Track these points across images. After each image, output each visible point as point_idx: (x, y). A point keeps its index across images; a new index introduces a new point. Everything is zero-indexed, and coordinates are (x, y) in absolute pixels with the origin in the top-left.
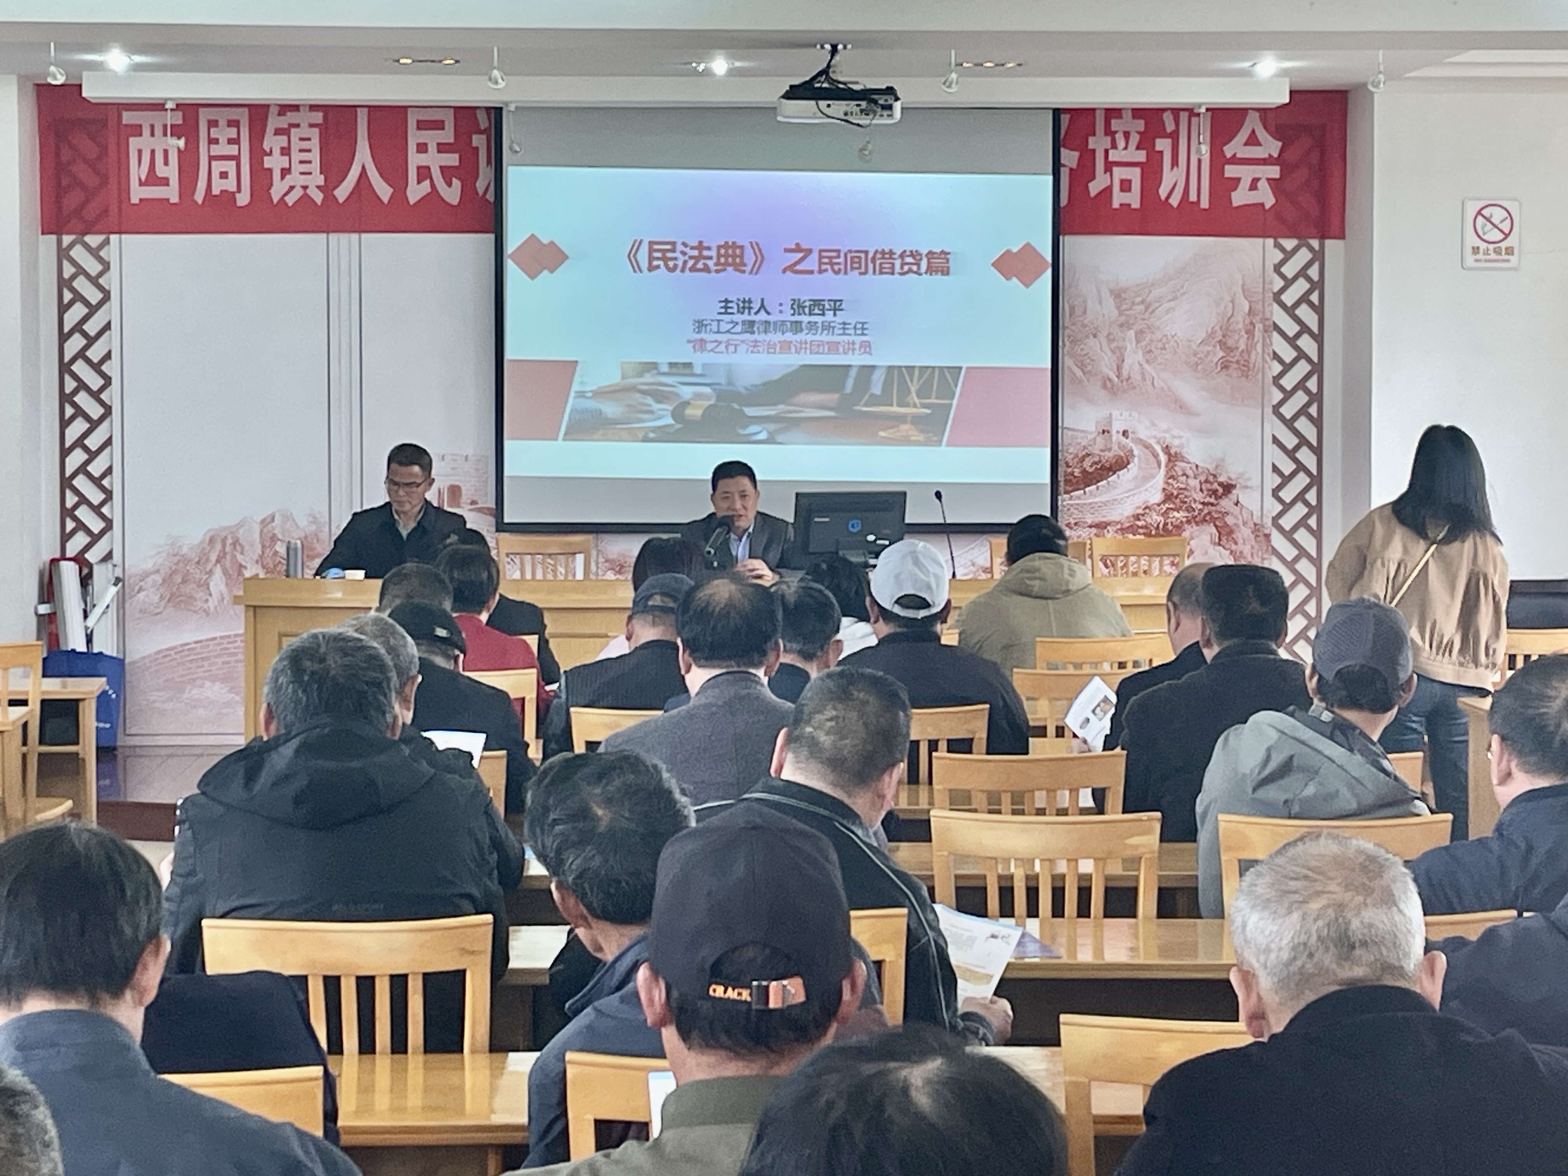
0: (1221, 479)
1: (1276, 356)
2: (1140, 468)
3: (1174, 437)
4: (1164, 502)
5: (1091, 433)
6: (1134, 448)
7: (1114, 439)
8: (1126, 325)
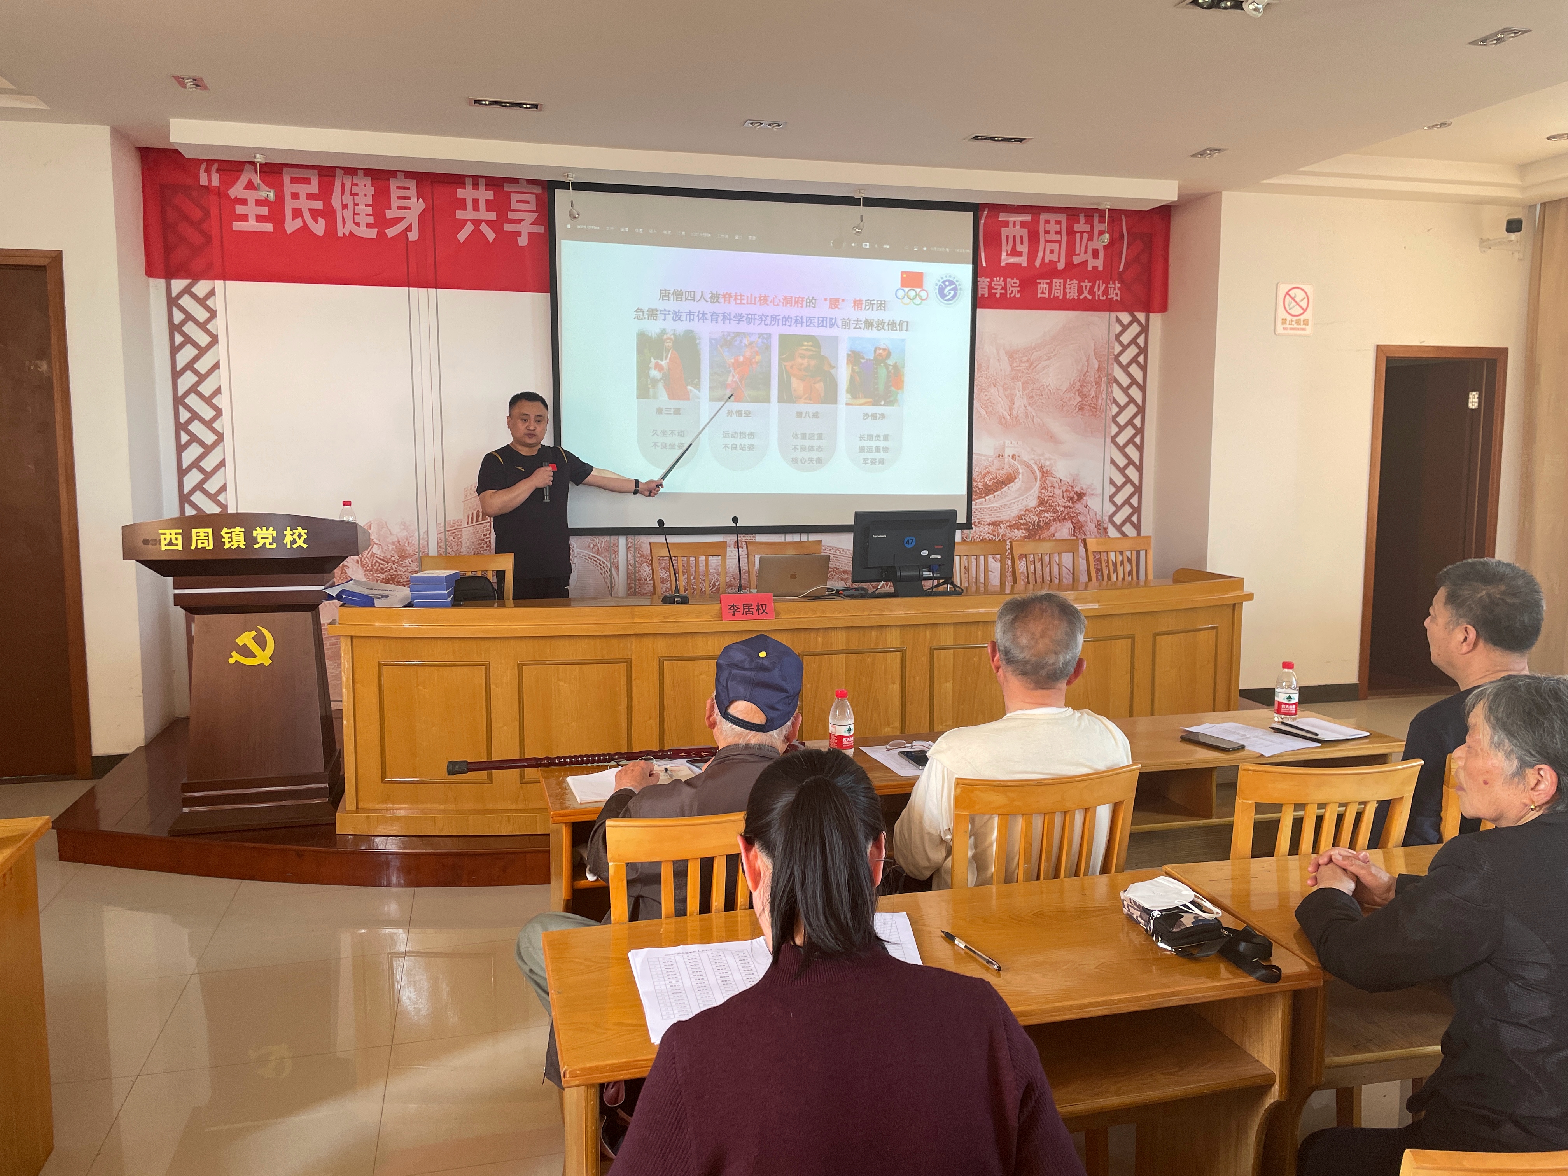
0: (1077, 489)
1: (1115, 402)
2: (1023, 482)
3: (1046, 459)
4: (1039, 506)
5: (991, 457)
6: (1019, 467)
7: (1006, 460)
8: (1015, 378)
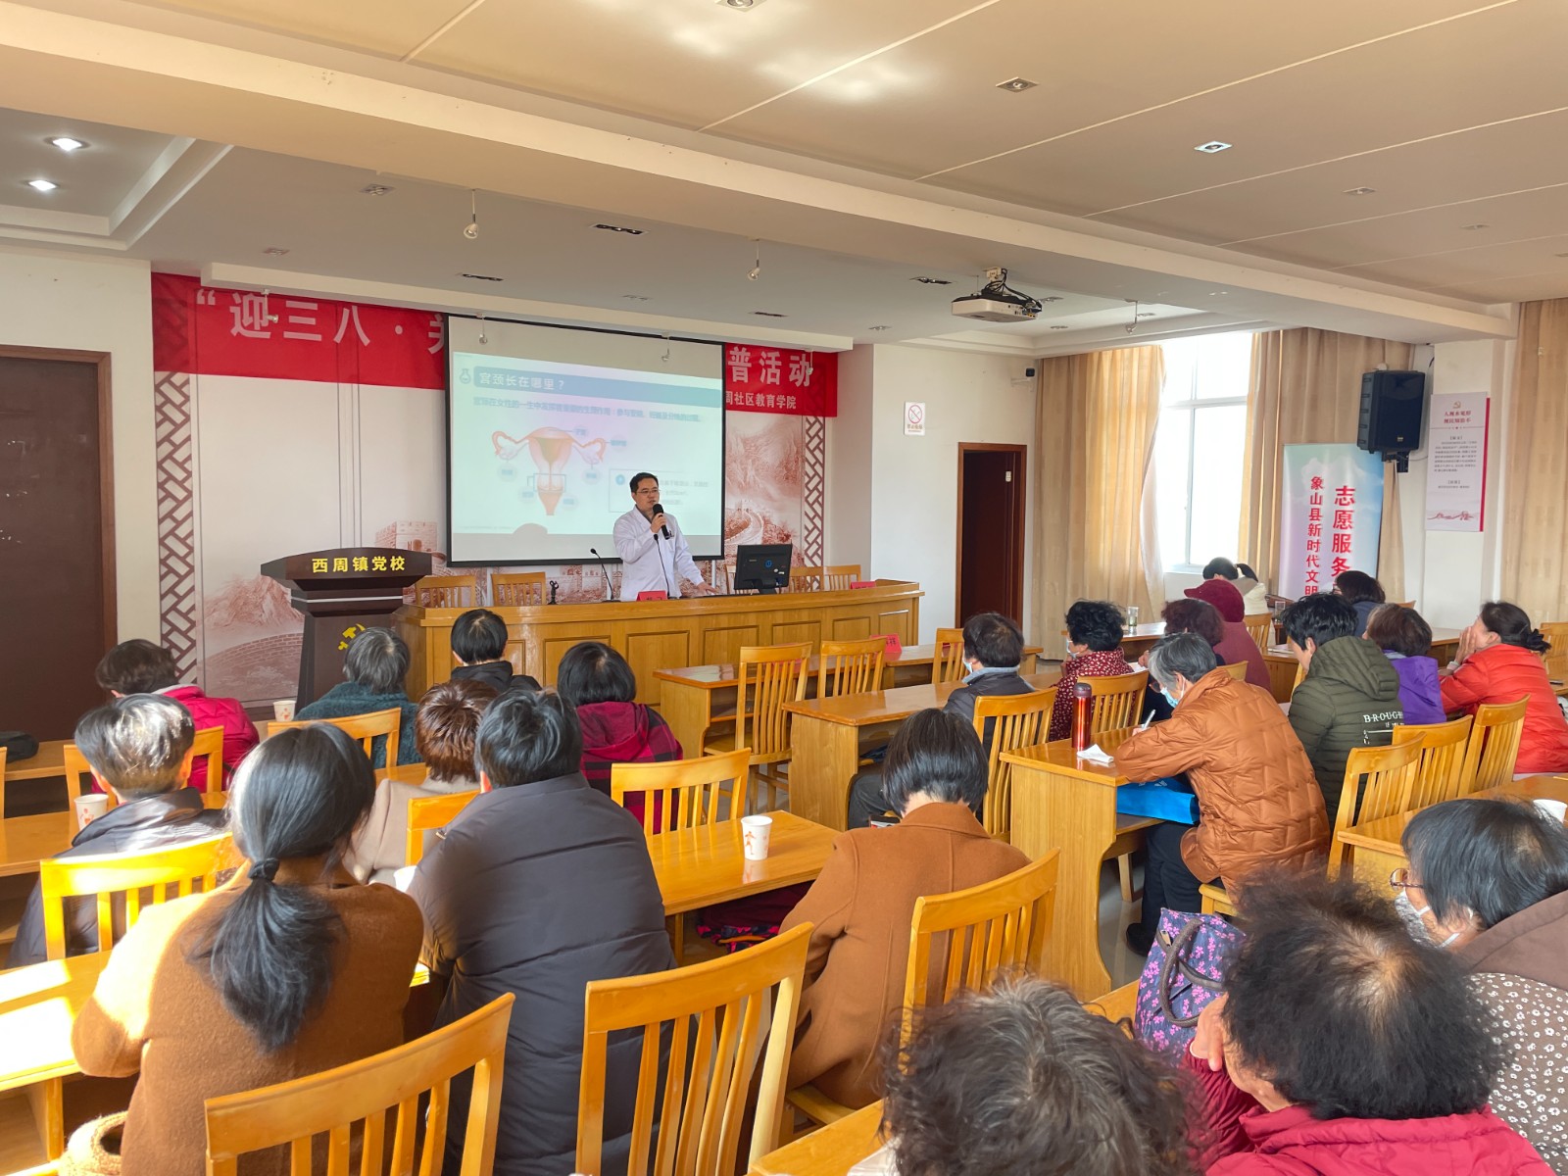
0: (785, 533)
1: (807, 474)
2: (753, 526)
3: (767, 512)
4: (764, 542)
5: (735, 510)
6: (752, 519)
7: (744, 514)
8: (747, 457)
